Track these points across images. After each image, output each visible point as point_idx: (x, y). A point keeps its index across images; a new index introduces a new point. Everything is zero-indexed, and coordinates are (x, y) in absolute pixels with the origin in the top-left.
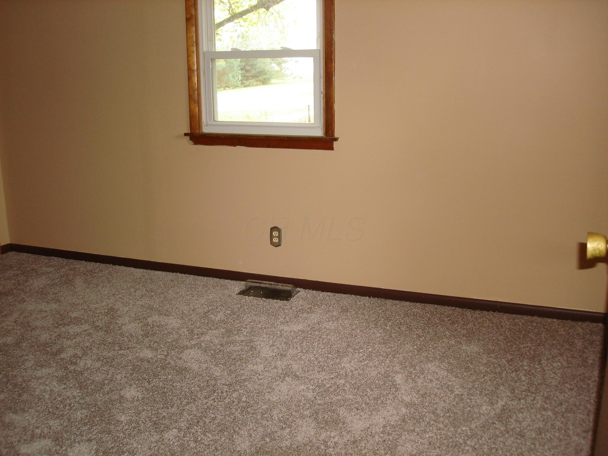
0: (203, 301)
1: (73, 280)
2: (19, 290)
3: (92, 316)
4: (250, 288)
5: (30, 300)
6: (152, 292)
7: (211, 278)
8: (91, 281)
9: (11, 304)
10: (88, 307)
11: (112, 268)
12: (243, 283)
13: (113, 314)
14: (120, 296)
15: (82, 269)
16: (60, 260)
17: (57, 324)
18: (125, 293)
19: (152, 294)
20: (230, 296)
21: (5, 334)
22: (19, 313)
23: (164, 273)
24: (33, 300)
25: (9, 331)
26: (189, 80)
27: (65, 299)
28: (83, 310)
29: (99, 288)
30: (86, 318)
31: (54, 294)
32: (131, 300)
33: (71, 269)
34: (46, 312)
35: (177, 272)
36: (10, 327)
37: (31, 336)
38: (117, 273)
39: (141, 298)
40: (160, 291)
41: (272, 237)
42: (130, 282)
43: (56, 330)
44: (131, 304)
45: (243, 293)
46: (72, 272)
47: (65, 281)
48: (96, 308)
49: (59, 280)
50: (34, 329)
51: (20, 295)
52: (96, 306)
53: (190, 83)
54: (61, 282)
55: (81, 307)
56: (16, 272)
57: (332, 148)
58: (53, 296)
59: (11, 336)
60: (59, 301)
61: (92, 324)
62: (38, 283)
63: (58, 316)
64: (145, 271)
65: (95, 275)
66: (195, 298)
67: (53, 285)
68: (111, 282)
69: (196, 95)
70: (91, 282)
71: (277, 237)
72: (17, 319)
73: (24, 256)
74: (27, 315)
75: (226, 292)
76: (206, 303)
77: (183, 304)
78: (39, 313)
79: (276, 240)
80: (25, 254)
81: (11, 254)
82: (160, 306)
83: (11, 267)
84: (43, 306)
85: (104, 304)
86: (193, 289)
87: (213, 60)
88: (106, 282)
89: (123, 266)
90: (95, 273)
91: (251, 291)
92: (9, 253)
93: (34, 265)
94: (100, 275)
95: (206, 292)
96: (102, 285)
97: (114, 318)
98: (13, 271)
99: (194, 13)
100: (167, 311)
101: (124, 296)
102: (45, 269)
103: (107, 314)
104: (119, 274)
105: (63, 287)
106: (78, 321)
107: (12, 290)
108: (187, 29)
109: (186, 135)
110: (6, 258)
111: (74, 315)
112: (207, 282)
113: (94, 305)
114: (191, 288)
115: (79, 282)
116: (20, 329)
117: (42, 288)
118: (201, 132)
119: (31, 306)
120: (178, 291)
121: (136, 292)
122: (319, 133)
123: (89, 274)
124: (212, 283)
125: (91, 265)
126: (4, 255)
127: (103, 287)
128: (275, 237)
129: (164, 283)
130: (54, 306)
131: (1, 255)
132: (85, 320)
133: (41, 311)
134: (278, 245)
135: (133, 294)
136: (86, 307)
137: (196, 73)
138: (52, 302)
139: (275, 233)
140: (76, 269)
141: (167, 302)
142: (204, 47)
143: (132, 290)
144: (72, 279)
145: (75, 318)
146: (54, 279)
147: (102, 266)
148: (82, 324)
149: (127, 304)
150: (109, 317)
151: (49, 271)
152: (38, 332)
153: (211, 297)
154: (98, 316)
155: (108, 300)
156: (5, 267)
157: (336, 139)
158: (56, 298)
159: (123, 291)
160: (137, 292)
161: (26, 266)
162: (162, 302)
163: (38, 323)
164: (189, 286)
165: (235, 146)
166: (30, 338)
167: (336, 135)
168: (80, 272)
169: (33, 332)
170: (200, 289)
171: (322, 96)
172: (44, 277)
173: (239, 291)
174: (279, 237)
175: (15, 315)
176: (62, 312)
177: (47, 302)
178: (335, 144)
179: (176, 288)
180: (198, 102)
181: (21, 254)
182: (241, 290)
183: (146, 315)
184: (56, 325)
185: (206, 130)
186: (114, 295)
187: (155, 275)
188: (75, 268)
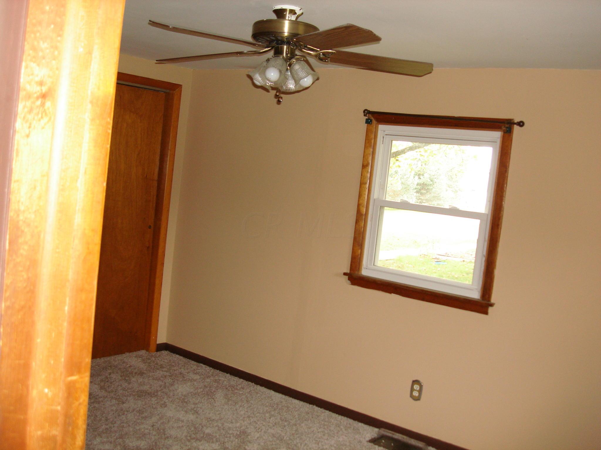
0: (333, 442)
1: (215, 393)
2: (163, 392)
3: (224, 435)
4: (382, 437)
5: (171, 406)
6: (286, 421)
7: (346, 418)
8: (231, 397)
9: (153, 407)
10: (222, 425)
11: (254, 388)
12: (376, 430)
13: (244, 438)
14: (255, 419)
15: (225, 383)
16: (208, 368)
17: (190, 436)
18: (260, 418)
19: (286, 424)
20: (360, 442)
21: (140, 437)
22: (158, 417)
23: (302, 403)
24: (174, 406)
25: (144, 435)
26: (356, 223)
27: (203, 411)
28: (217, 427)
29: (237, 406)
30: (218, 436)
31: (195, 404)
32: (264, 426)
33: (216, 380)
34: (183, 421)
35: (313, 405)
36: (146, 431)
37: (164, 445)
38: (257, 393)
39: (274, 426)
40: (293, 422)
41: (412, 390)
42: (267, 406)
43: (188, 443)
44: (263, 431)
45: (374, 441)
46: (216, 384)
47: (207, 392)
48: (229, 428)
49: (202, 390)
50: (168, 437)
51: (163, 398)
52: (230, 425)
53: (357, 226)
54: (204, 393)
55: (216, 424)
56: (165, 373)
57: (486, 313)
58: (193, 406)
59: (146, 440)
60: (197, 413)
61: (222, 445)
62: (182, 389)
63: (193, 429)
64: (284, 396)
65: (236, 391)
66: (326, 437)
67: (195, 394)
68: (249, 402)
69: (361, 238)
70: (230, 398)
71: (417, 391)
72: (155, 424)
73: (176, 357)
74: (164, 421)
75: (357, 436)
76: (335, 445)
77: (313, 441)
78: (176, 421)
79: (416, 394)
80: (177, 356)
81: (165, 353)
82: (290, 439)
83: (162, 367)
84: (181, 415)
85: (238, 425)
86: (326, 427)
87: (382, 207)
88: (245, 402)
89: (263, 388)
90: (237, 389)
91: (382, 441)
92: (163, 352)
93: (182, 370)
94: (241, 392)
95: (337, 433)
96: (240, 404)
97: (244, 443)
98: (162, 371)
99: (370, 162)
100: (296, 445)
101: (258, 421)
102: (192, 376)
103: (238, 436)
104: (259, 395)
105: (204, 399)
106: (210, 438)
107: (157, 391)
108: (362, 175)
109: (345, 274)
110: (159, 356)
111: (208, 431)
112: (340, 422)
113: (228, 425)
114: (324, 425)
115: (220, 395)
116: (155, 435)
117: (185, 396)
118: (359, 274)
119: (170, 412)
120: (311, 425)
121: (270, 418)
122: (475, 295)
123: (230, 389)
124: (345, 423)
125: (235, 380)
126: (158, 353)
127: (241, 406)
128: (416, 390)
129: (299, 414)
130: (191, 417)
131: (156, 353)
132: (217, 439)
133: (178, 419)
134: (417, 399)
135: (268, 420)
136: (220, 425)
137: (364, 217)
138: (190, 413)
139: (416, 387)
140: (220, 381)
141: (298, 436)
142: (375, 194)
143: (267, 415)
144: (214, 392)
145: (209, 435)
146: (197, 388)
147: (245, 383)
148: (213, 442)
149: (260, 430)
150: (240, 440)
151: (195, 378)
152: (170, 442)
153: (341, 439)
154: (230, 437)
155: (242, 422)
156: (155, 365)
157: (492, 305)
158: (195, 409)
159: (258, 414)
160: (272, 419)
161: (175, 368)
162: (293, 434)
163: (173, 433)
164: (323, 423)
165: (390, 293)
166: (162, 446)
167: (493, 301)
168: (223, 385)
169: (166, 441)
170: (332, 428)
171: (484, 259)
172: (189, 384)
173: (370, 438)
174: (420, 391)
175: (154, 419)
176: (197, 425)
177: (186, 412)
178: (490, 309)
179: (309, 421)
180: (361, 245)
181: (174, 355)
182: (373, 437)
183: (275, 446)
184: (189, 438)
185: (365, 272)
186: (249, 417)
187: (292, 403)
188: (220, 380)
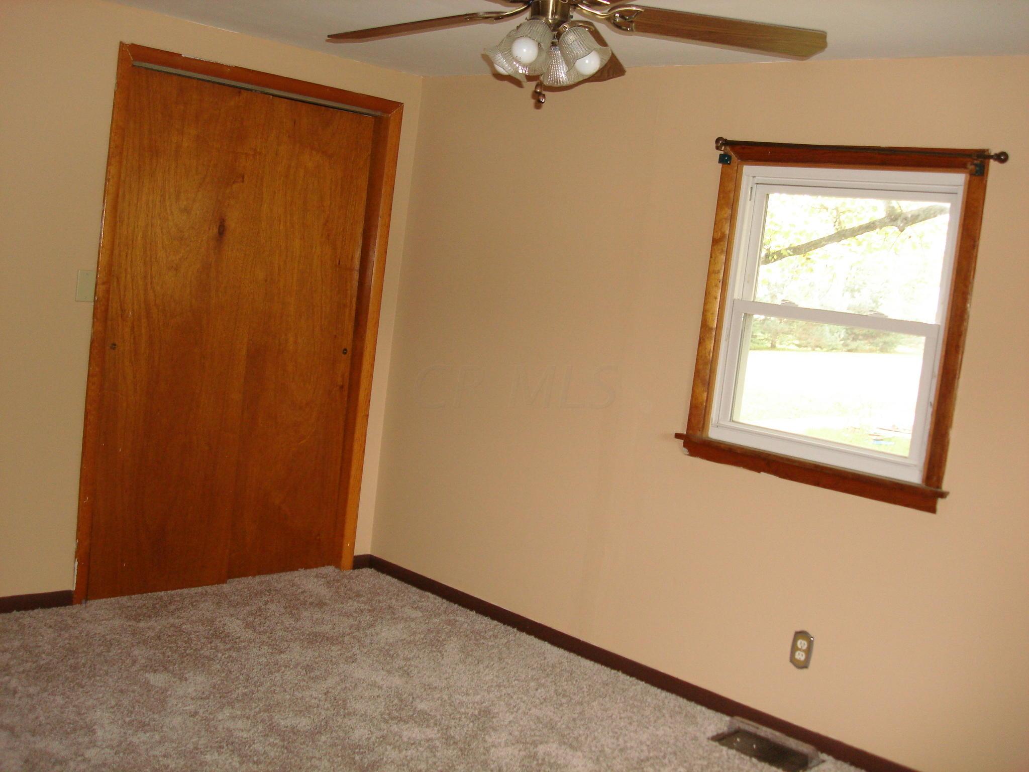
0: (644, 737)
1: (444, 643)
2: (354, 637)
3: (450, 715)
4: (737, 732)
5: (364, 661)
6: (564, 696)
7: (673, 696)
8: (472, 650)
9: (331, 661)
10: (449, 698)
11: (515, 636)
12: (727, 718)
13: (484, 722)
14: (509, 690)
15: (466, 625)
16: (438, 600)
17: (389, 714)
18: (519, 688)
19: (564, 700)
20: (695, 738)
21: (301, 712)
22: (338, 679)
23: (597, 666)
24: (369, 661)
25: (309, 708)
26: (700, 343)
27: (418, 673)
28: (440, 701)
29: (481, 666)
30: (439, 717)
31: (407, 659)
32: (524, 702)
33: (450, 621)
34: (380, 688)
35: (618, 670)
36: (313, 701)
37: (340, 727)
38: (519, 646)
39: (541, 703)
40: (577, 698)
41: (794, 648)
42: (534, 669)
43: (384, 726)
44: (520, 711)
45: (721, 739)
46: (449, 627)
47: (431, 640)
48: (461, 703)
49: (422, 636)
50: (349, 714)
51: (352, 647)
52: (464, 699)
53: (700, 348)
54: (425, 641)
55: (439, 695)
56: (362, 606)
57: (932, 510)
58: (403, 663)
59: (309, 717)
60: (408, 674)
61: (445, 731)
62: (388, 633)
63: (396, 701)
64: (566, 654)
65: (482, 641)
66: (632, 728)
67: (409, 643)
68: (504, 661)
69: (708, 371)
70: (471, 653)
71: (804, 651)
72: (330, 690)
73: (386, 580)
74: (348, 685)
75: (691, 729)
76: (648, 743)
77: (608, 733)
78: (369, 687)
79: (800, 656)
80: (389, 578)
81: (367, 572)
82: (568, 727)
83: (358, 595)
84: (379, 677)
85: (478, 698)
86: (635, 710)
87: (747, 316)
88: (496, 659)
89: (532, 637)
90: (484, 638)
91: (736, 739)
92: (364, 570)
93: (393, 601)
94: (490, 644)
95: (655, 721)
96: (486, 663)
97: (483, 730)
98: (358, 602)
99: (727, 232)
100: (577, 739)
101: (515, 693)
102: (409, 612)
103: (475, 718)
104: (522, 649)
105: (425, 651)
106: (424, 718)
107: (344, 635)
108: (711, 257)
109: (678, 436)
110: (357, 576)
111: (422, 706)
112: (663, 702)
113: (460, 697)
114: (633, 706)
115: (452, 647)
116: (328, 709)
117: (391, 645)
118: (704, 436)
119: (359, 672)
120: (608, 705)
121: (537, 690)
122: (914, 476)
123: (473, 637)
124: (672, 705)
125: (484, 623)
126: (356, 571)
127: (487, 667)
128: (800, 650)
129: (589, 686)
130: (397, 681)
131: (352, 571)
132: (436, 720)
133: (374, 685)
134: (803, 665)
135: (532, 693)
136: (445, 697)
137: (714, 333)
138: (396, 674)
139: (802, 644)
140: (457, 623)
141: (583, 722)
142: (736, 291)
143: (532, 684)
144: (444, 640)
145: (423, 713)
146: (415, 633)
147: (501, 627)
148: (428, 726)
149: (515, 709)
150: (477, 725)
151: (413, 616)
152: (354, 720)
153: (660, 733)
154: (460, 719)
155: (486, 694)
156: (348, 592)
157: (943, 495)
158: (406, 668)
159: (516, 682)
160: (539, 691)
161: (381, 598)
162: (574, 720)
163: (359, 706)
164: (631, 702)
165: (759, 472)
166: (337, 729)
167: (945, 487)
168: (461, 630)
169: (346, 720)
170: (647, 713)
171: (930, 410)
172: (401, 626)
173: (715, 734)
174: (809, 651)
175: (330, 682)
176: (404, 696)
177: (389, 672)
178: (941, 503)
179: (607, 699)
180: (709, 384)
181: (382, 576)
182: (720, 732)
183: (538, 738)
184: (386, 717)
185: (715, 433)
186: (499, 686)
187: (580, 666)
188: (456, 621)
